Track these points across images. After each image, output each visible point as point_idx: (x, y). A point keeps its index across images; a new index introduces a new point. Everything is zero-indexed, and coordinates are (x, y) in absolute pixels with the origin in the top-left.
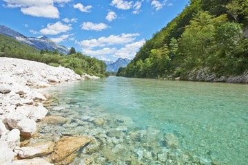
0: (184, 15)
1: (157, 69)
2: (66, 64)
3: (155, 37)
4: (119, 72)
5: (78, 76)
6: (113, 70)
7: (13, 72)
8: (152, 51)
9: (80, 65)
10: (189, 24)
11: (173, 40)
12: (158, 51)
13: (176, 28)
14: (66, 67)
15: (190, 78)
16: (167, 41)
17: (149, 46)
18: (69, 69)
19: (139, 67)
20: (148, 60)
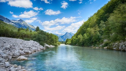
0: (109, 6)
1: (92, 41)
2: (34, 39)
3: (90, 19)
4: (66, 42)
5: (42, 47)
6: (63, 40)
7: (4, 48)
8: (88, 29)
9: (43, 39)
10: (113, 13)
11: (102, 22)
12: (92, 29)
13: (104, 14)
14: (34, 41)
15: (114, 49)
16: (98, 23)
17: (86, 26)
18: (36, 42)
19: (79, 39)
20: (85, 35)
